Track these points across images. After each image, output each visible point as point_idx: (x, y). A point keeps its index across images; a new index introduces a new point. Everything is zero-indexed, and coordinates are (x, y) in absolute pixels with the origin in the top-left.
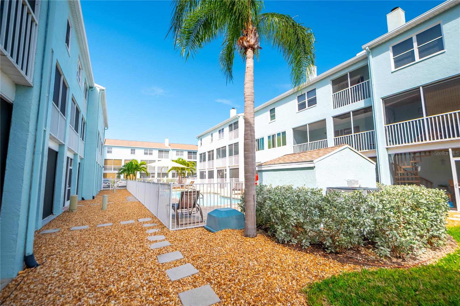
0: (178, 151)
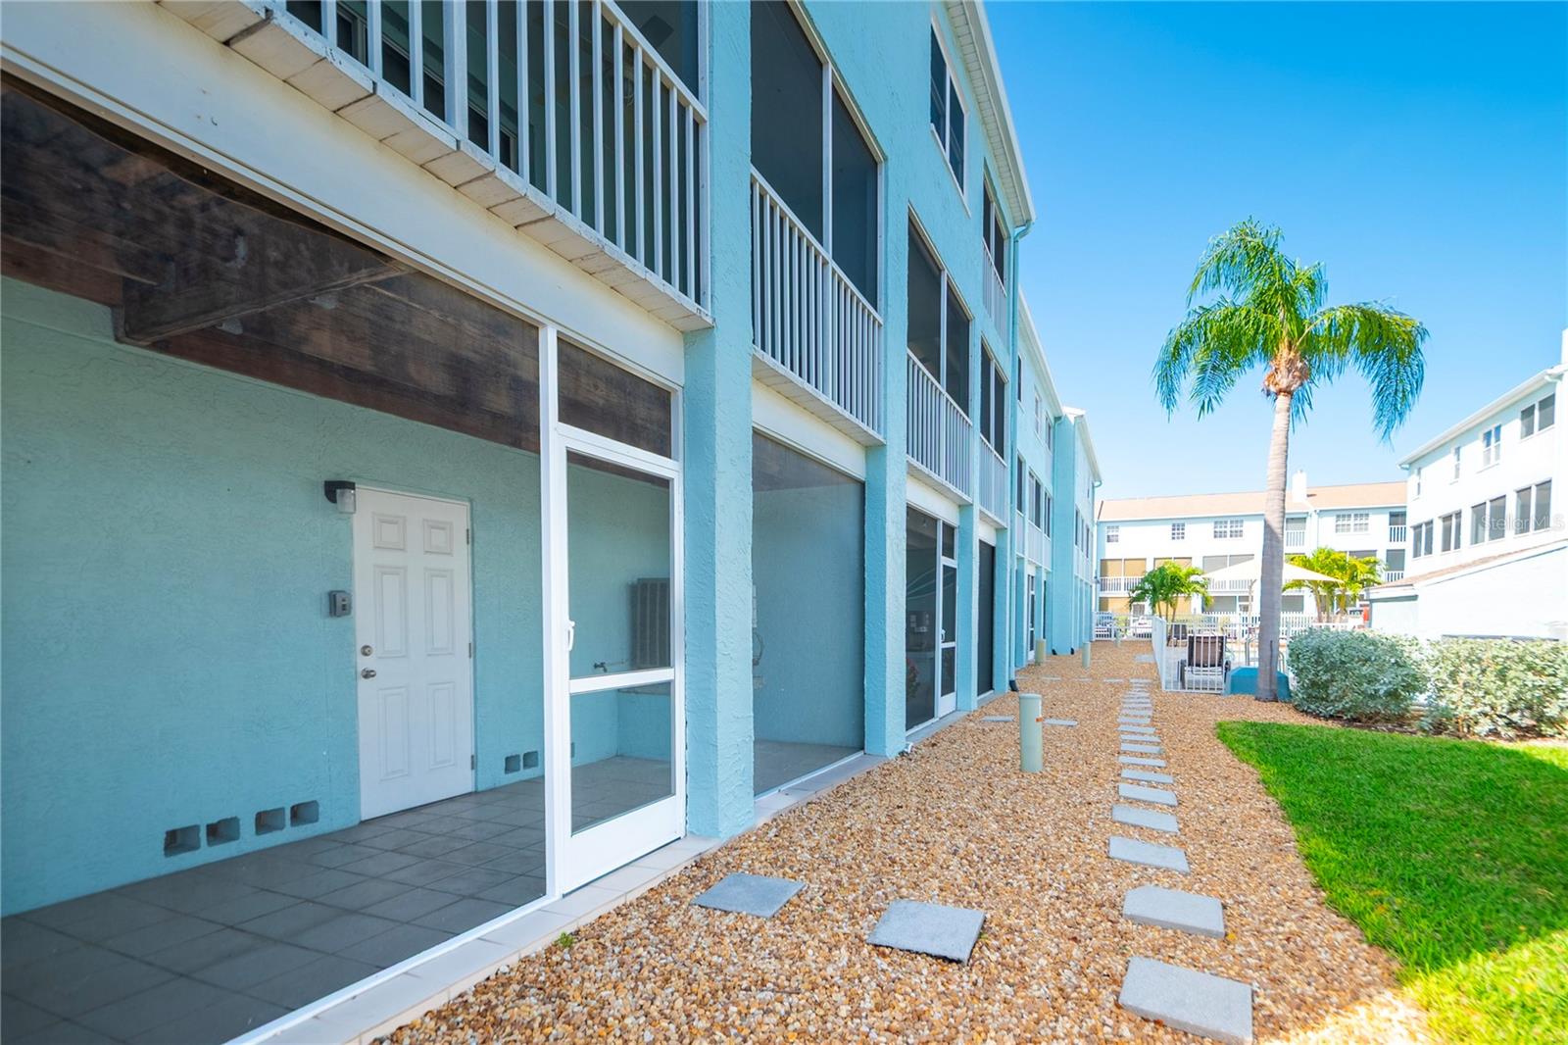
0: (1342, 515)
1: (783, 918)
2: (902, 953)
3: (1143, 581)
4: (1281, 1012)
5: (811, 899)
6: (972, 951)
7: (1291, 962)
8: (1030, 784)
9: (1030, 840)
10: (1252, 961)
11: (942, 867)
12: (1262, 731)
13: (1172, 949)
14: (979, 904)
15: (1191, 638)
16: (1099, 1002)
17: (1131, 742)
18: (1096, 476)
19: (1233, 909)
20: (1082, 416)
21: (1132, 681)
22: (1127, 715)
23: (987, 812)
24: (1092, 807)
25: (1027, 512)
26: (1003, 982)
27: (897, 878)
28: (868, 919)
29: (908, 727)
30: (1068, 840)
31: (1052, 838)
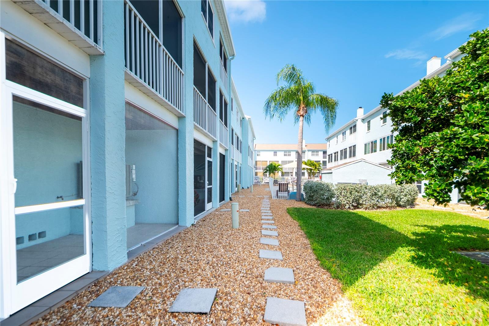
0: (313, 151)
1: (132, 306)
2: (183, 314)
3: (267, 167)
4: (313, 310)
5: (147, 294)
6: (211, 307)
7: (314, 289)
8: (235, 233)
9: (234, 254)
10: (303, 291)
11: (203, 270)
12: (298, 210)
13: (280, 291)
14: (215, 284)
15: (280, 184)
16: (257, 321)
17: (265, 216)
18: (254, 136)
19: (296, 271)
20: (250, 118)
21: (264, 196)
22: (263, 207)
23: (220, 245)
24: (254, 239)
25: (235, 145)
26: (223, 319)
27: (185, 278)
28: (171, 300)
29: (195, 215)
30: (246, 253)
31: (241, 253)
